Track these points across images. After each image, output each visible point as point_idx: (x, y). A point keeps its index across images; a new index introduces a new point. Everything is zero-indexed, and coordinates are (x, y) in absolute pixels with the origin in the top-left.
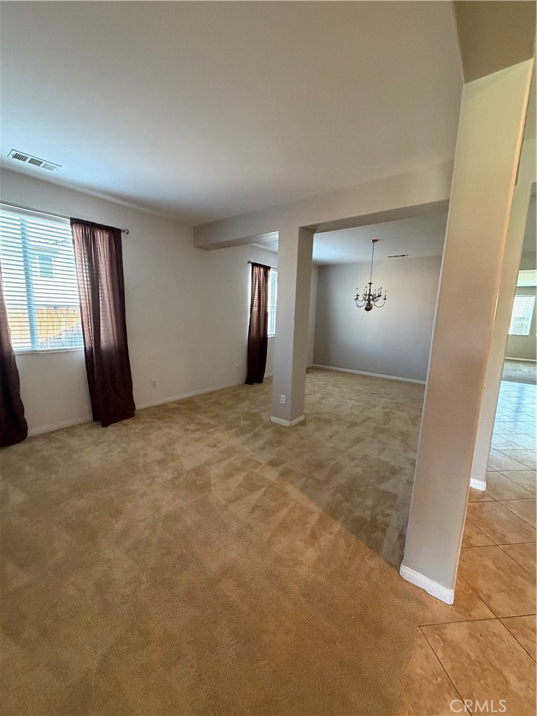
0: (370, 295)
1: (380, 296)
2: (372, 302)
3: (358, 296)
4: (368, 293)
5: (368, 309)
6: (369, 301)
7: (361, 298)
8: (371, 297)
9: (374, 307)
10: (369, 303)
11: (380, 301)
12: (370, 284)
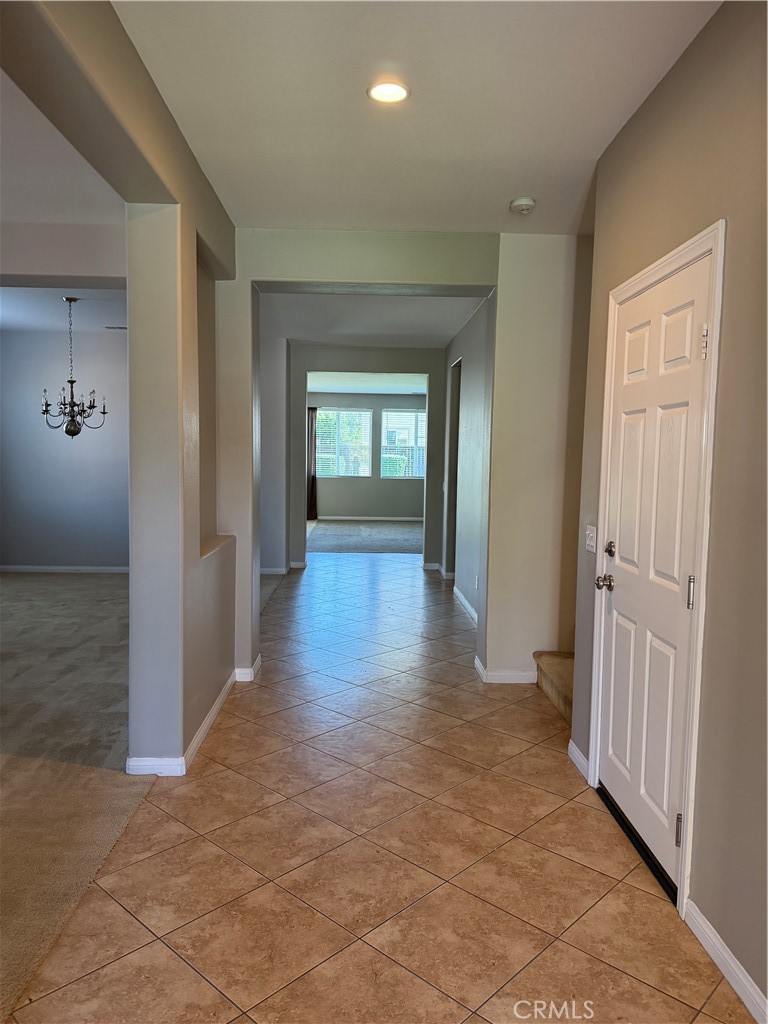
0: (73, 404)
1: (92, 407)
2: (79, 419)
3: (47, 405)
4: (68, 400)
5: (73, 431)
6: (73, 417)
7: (55, 409)
8: (76, 409)
9: (84, 428)
10: (73, 420)
11: (96, 416)
12: (72, 382)
